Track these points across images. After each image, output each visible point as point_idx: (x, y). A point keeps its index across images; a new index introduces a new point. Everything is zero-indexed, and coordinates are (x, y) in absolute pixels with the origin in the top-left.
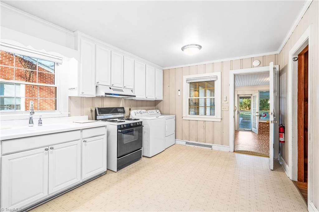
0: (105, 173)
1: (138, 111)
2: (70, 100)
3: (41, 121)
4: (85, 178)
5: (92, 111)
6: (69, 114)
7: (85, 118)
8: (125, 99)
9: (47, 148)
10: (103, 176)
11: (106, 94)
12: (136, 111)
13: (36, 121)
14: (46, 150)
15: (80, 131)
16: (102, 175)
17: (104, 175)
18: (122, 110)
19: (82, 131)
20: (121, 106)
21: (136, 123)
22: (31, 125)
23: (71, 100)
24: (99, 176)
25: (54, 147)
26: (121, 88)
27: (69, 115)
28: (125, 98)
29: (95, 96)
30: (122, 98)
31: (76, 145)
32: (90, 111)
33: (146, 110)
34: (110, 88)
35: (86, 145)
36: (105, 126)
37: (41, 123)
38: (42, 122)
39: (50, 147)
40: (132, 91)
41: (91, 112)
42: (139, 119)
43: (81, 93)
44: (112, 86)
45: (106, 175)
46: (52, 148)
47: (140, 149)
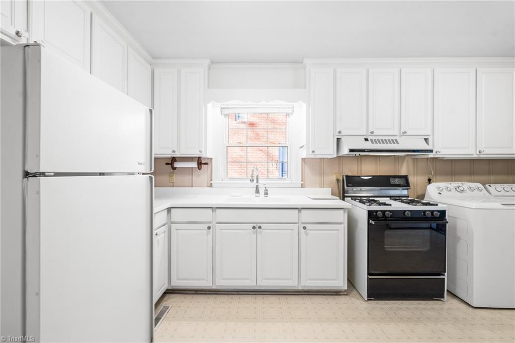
0: (345, 293)
1: (449, 186)
2: (303, 163)
3: (267, 191)
4: (306, 285)
5: (338, 180)
6: (302, 184)
7: (327, 192)
8: (414, 159)
9: (255, 225)
10: (341, 296)
11: (351, 151)
12: (442, 185)
13: (262, 191)
14: (254, 228)
15: (297, 211)
16: (339, 294)
17: (343, 295)
18: (402, 181)
19: (300, 212)
20: (403, 172)
21: (424, 212)
22: (257, 195)
23: (305, 163)
24: (335, 294)
25: (263, 226)
26: (396, 136)
27: (303, 186)
28: (413, 157)
29: (336, 156)
30: (407, 155)
31: (291, 231)
32: (335, 181)
33: (484, 185)
34: (366, 140)
35: (307, 234)
36: (342, 208)
37: (267, 194)
38: (269, 192)
39: (258, 225)
40: (426, 139)
41: (338, 182)
42: (437, 205)
43: (311, 153)
44: (370, 134)
45: (346, 296)
46: (260, 228)
47: (440, 275)
